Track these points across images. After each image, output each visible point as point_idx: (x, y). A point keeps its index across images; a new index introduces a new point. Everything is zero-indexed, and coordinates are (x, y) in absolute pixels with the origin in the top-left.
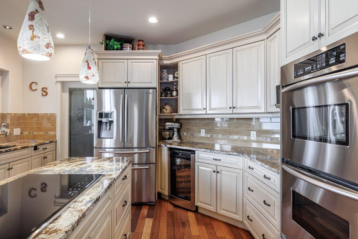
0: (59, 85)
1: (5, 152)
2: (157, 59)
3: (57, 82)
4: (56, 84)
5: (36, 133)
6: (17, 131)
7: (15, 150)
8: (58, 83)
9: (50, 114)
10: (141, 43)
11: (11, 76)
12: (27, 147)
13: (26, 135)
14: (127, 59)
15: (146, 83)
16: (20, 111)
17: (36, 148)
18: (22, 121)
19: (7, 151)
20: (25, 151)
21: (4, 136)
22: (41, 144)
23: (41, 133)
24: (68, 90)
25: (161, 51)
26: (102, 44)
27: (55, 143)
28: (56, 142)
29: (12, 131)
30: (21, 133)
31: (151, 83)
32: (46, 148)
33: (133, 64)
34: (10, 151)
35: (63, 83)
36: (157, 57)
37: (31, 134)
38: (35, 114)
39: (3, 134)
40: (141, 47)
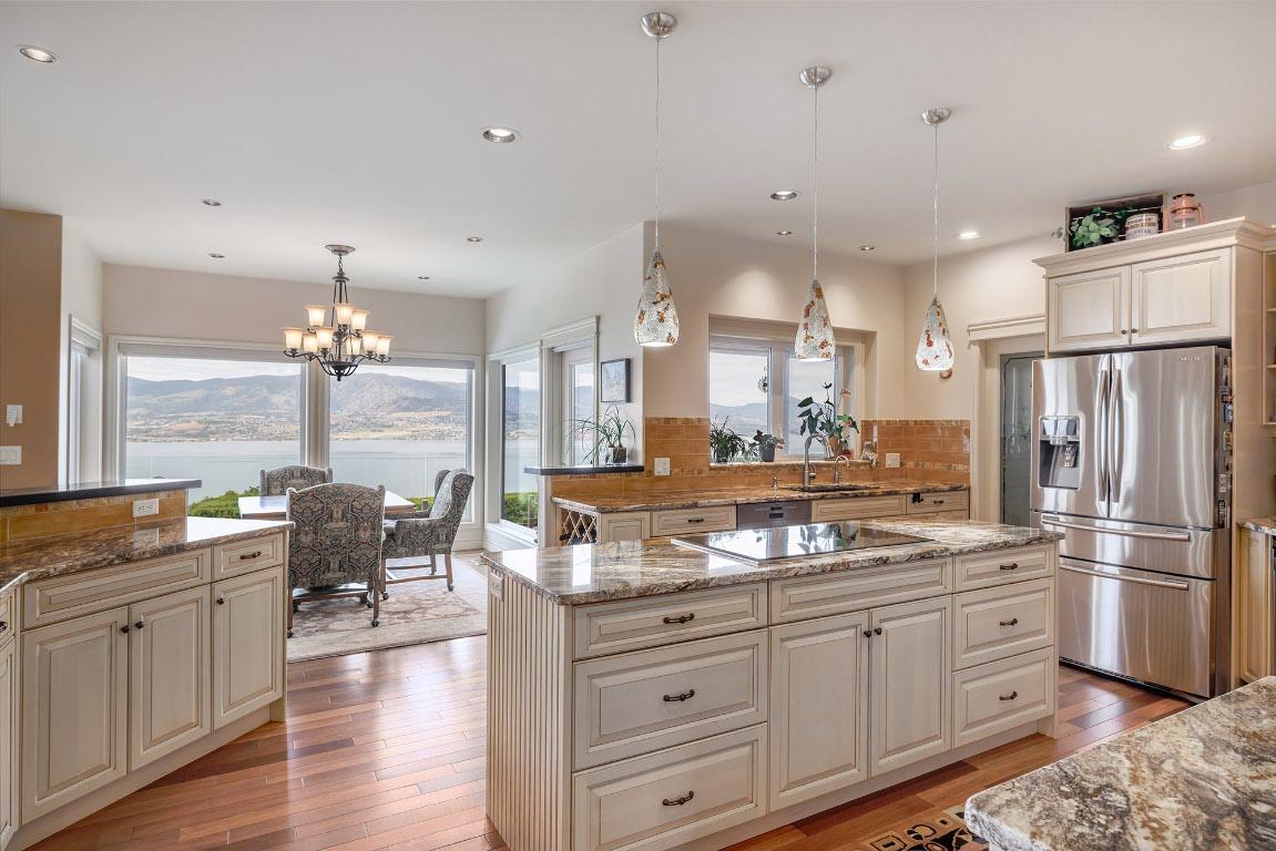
0: (976, 350)
1: (853, 497)
2: (1230, 246)
3: (973, 342)
4: (969, 348)
5: (928, 465)
6: (892, 460)
7: (871, 495)
8: (972, 346)
9: (956, 422)
10: (1184, 202)
11: (880, 344)
12: (896, 493)
13: (912, 469)
14: (1130, 264)
15: (1191, 326)
16: (900, 415)
17: (916, 497)
18: (903, 437)
19: (856, 496)
20: (893, 501)
21: (868, 466)
22: (929, 491)
23: (938, 466)
24: (996, 360)
25: (1243, 218)
26: (1060, 235)
27: (966, 493)
28: (969, 489)
29: (882, 457)
30: (902, 464)
31: (1210, 324)
32: (941, 502)
33: (1148, 274)
34: (863, 496)
35: (986, 345)
36: (1233, 240)
37: (920, 467)
38: (927, 421)
39: (865, 464)
40: (1184, 214)
